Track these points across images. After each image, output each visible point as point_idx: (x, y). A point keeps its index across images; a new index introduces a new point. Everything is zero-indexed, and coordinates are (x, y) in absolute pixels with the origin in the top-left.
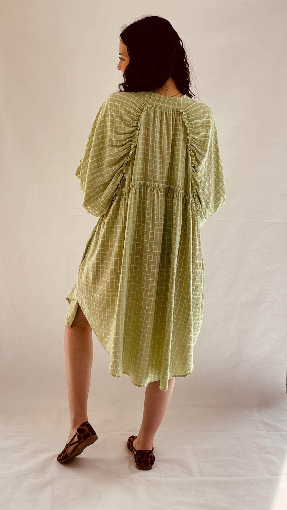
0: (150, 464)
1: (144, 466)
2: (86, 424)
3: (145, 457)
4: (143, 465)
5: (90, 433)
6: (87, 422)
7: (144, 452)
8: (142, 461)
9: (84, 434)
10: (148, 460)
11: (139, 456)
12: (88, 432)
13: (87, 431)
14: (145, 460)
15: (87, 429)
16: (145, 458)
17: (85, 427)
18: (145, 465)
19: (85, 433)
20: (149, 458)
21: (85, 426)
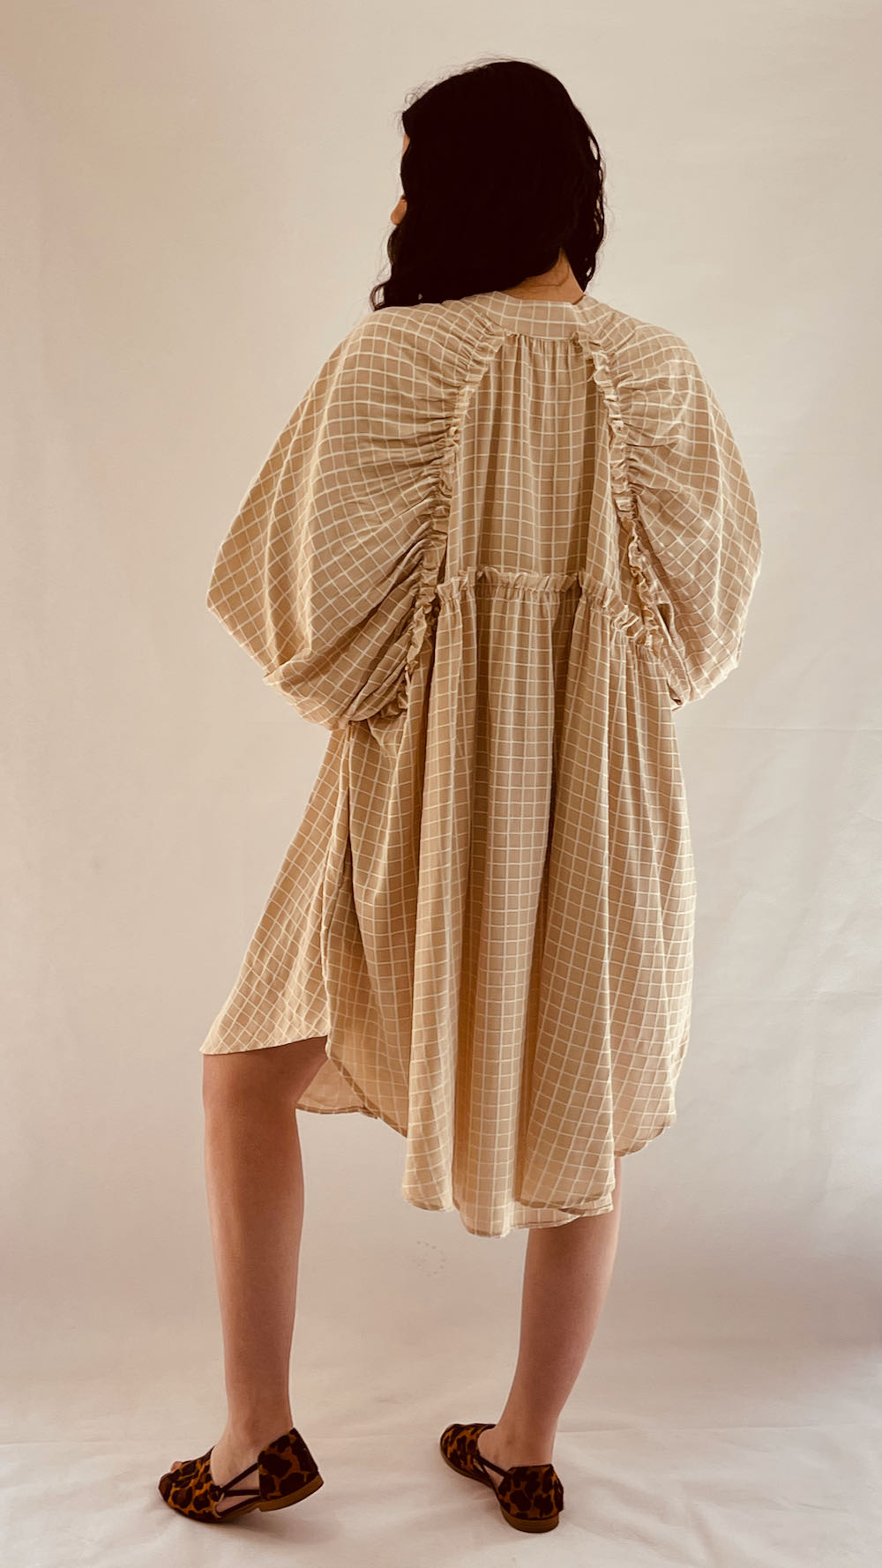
0: (555, 1509)
1: (538, 1517)
2: (292, 1442)
3: (541, 1487)
4: (533, 1512)
5: (302, 1473)
6: (294, 1432)
7: (534, 1470)
8: (532, 1502)
9: (284, 1478)
10: (549, 1496)
11: (517, 1485)
12: (299, 1471)
13: (295, 1468)
14: (541, 1495)
15: (294, 1460)
16: (540, 1491)
17: (288, 1454)
18: (541, 1514)
19: (287, 1475)
20: (551, 1489)
21: (287, 1449)
